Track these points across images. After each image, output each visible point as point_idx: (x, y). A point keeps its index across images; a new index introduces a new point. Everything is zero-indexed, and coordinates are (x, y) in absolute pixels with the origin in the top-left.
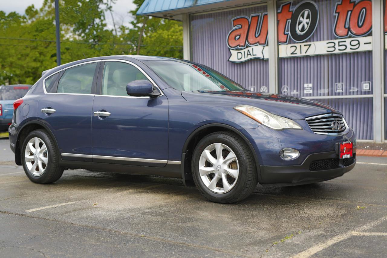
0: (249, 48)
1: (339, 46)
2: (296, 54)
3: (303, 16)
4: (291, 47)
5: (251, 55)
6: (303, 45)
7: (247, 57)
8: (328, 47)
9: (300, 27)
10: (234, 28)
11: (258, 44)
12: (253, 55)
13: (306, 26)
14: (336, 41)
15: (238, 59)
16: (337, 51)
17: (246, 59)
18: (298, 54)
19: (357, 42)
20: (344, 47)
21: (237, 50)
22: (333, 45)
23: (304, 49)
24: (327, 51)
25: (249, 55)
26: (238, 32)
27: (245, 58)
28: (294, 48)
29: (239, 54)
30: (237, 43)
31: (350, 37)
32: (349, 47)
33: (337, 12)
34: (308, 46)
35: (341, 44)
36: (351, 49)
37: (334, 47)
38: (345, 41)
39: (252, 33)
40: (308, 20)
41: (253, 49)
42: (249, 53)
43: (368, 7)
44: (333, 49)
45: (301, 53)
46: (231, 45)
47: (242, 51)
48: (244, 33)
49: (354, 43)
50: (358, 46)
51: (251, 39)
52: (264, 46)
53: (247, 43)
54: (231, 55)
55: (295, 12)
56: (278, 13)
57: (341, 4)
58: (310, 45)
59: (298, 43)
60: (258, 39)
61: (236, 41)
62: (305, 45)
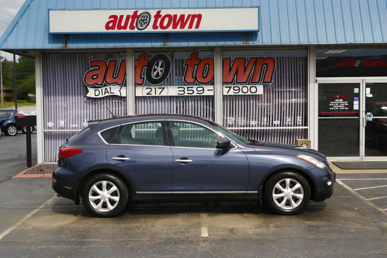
0: (106, 87)
1: (188, 90)
2: (151, 94)
3: (157, 65)
4: (147, 89)
5: (109, 93)
6: (157, 87)
7: (105, 94)
8: (179, 91)
9: (155, 73)
10: (91, 69)
11: (116, 84)
12: (111, 93)
13: (160, 73)
14: (186, 87)
15: (95, 95)
16: (186, 94)
17: (104, 96)
18: (153, 95)
19: (202, 89)
20: (192, 92)
21: (95, 87)
22: (183, 89)
23: (158, 91)
24: (178, 94)
25: (106, 92)
26: (96, 73)
27: (102, 95)
28: (150, 90)
29: (96, 91)
30: (94, 82)
31: (196, 85)
32: (196, 92)
33: (187, 64)
34: (162, 89)
35: (189, 89)
36: (197, 93)
37: (183, 91)
38: (193, 87)
39: (109, 74)
40: (162, 69)
41: (110, 88)
42: (106, 91)
43: (211, 64)
44: (183, 92)
45: (156, 94)
46: (88, 83)
47: (100, 89)
48: (102, 74)
49: (199, 89)
50: (203, 91)
51: (109, 80)
52: (122, 87)
53: (104, 82)
54: (88, 91)
55: (150, 60)
56: (135, 60)
57: (190, 59)
58: (163, 88)
59: (152, 86)
60: (116, 79)
61: (93, 80)
62: (159, 88)
